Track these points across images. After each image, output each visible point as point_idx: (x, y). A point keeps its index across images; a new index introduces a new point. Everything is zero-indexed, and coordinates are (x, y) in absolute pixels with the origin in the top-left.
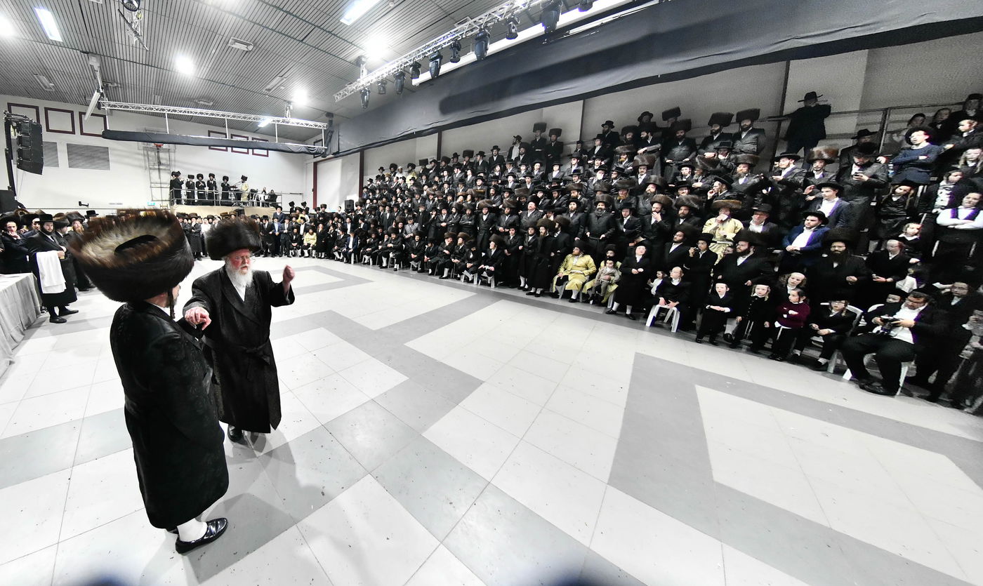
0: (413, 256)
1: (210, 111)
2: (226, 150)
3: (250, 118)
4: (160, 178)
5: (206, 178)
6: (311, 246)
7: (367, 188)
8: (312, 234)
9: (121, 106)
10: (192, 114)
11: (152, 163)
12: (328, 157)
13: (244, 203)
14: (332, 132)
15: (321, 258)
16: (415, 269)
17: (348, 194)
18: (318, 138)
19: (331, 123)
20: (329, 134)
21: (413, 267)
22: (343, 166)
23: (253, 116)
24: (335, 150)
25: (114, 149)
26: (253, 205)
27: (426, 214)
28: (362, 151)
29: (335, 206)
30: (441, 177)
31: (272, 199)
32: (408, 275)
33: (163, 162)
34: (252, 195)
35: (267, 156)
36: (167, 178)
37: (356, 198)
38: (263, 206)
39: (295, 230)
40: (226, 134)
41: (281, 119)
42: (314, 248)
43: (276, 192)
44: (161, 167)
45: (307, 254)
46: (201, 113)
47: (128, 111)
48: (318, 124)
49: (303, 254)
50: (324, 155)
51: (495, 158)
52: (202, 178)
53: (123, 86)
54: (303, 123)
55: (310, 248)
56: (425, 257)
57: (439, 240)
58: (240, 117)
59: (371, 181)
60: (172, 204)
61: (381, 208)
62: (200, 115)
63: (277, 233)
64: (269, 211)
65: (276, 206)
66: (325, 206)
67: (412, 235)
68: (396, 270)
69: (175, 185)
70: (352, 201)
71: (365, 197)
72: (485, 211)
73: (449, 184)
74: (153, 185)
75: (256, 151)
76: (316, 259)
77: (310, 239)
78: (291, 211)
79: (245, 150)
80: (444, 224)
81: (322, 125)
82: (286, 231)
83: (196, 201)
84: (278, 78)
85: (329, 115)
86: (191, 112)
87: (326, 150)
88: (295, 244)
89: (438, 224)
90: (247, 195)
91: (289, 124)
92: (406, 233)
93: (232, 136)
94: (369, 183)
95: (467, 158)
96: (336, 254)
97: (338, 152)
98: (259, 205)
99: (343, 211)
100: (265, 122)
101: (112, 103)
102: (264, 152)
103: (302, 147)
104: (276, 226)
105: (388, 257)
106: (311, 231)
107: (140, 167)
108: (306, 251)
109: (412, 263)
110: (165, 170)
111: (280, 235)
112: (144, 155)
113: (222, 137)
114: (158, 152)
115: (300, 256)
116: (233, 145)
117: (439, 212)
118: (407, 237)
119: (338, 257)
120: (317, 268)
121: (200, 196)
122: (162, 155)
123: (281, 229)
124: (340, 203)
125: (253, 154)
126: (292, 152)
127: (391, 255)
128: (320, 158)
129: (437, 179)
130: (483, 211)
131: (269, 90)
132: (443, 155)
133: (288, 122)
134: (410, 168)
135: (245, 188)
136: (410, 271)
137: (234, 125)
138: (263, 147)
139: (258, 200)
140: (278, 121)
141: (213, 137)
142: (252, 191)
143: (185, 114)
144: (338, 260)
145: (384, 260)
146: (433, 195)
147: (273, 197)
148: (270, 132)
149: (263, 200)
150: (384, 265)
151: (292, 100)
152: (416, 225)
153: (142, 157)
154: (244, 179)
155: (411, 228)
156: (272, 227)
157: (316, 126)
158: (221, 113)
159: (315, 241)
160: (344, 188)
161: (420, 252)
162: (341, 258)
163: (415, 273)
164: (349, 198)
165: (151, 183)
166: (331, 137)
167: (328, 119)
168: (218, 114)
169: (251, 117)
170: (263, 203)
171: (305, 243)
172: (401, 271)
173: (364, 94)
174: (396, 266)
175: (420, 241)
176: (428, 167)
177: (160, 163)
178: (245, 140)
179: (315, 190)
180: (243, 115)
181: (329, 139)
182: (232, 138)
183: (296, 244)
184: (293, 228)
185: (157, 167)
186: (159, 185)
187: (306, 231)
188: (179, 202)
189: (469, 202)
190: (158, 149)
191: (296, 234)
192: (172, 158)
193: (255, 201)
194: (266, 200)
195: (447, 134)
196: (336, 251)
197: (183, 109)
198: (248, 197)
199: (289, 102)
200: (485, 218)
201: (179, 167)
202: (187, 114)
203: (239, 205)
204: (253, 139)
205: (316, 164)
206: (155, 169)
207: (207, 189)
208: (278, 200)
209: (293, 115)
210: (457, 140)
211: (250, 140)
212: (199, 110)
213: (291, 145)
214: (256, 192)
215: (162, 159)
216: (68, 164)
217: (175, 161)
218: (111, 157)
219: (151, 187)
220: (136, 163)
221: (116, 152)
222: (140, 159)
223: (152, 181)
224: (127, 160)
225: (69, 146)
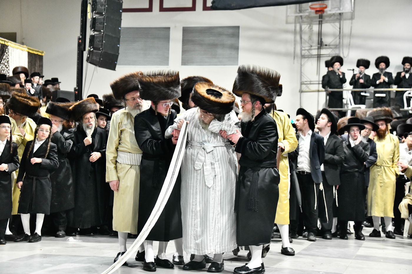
25: (249, 28)
33: (326, 40)
74: (304, 87)
107: (286, 55)
112: (295, 32)
114: (320, 23)
122: (327, 27)
153: (291, 37)
165: (302, 83)
177: (321, 45)
185: (315, 52)
190: (320, 16)
192: (346, 29)
206: (310, 56)
215: (327, 35)
216: (182, 60)
217: (351, 36)
218: (242, 43)
219: (301, 92)
220: (282, 48)
221: (251, 33)
222: (286, 42)
223: (304, 79)
224: (266, 45)
225: (186, 31)
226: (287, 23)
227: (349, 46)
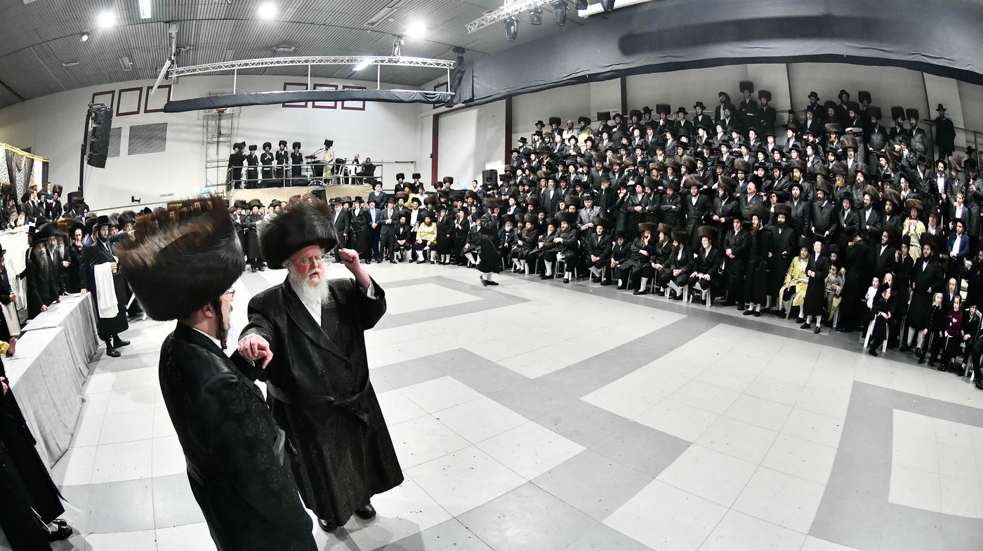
0: (594, 258)
1: (290, 59)
2: (306, 106)
3: (342, 61)
4: (218, 154)
5: (275, 147)
6: (429, 243)
7: (518, 152)
8: (429, 225)
9: (188, 71)
10: (266, 65)
11: (210, 135)
12: (455, 107)
13: (326, 181)
14: (463, 72)
15: (444, 263)
16: (597, 280)
17: (489, 160)
18: (441, 80)
19: (460, 60)
20: (458, 75)
21: (594, 276)
22: (479, 119)
23: (347, 58)
24: (467, 96)
25: (173, 124)
26: (339, 183)
27: (612, 192)
28: (509, 98)
29: (467, 180)
30: (630, 138)
31: (368, 173)
32: (586, 291)
33: (223, 131)
34: (338, 167)
35: (363, 109)
36: (226, 152)
37: (500, 167)
38: (353, 183)
39: (403, 220)
40: (307, 85)
41: (386, 58)
42: (433, 247)
43: (374, 160)
44: (221, 139)
45: (421, 258)
46: (278, 62)
47: (195, 75)
48: (442, 62)
49: (415, 257)
50: (449, 104)
51: (700, 118)
52: (270, 148)
53: (196, 47)
54: (418, 61)
55: (427, 248)
56: (613, 260)
57: (632, 234)
58: (329, 60)
59: (524, 140)
60: (229, 189)
61: (543, 182)
62: (277, 65)
63: (374, 225)
64: (364, 190)
65: (374, 183)
66: (450, 180)
67: (591, 225)
68: (567, 281)
69: (236, 161)
70: (494, 172)
71: (515, 165)
72: (694, 190)
73: (642, 150)
74: (208, 165)
75: (347, 104)
76: (437, 266)
77: (427, 233)
78: (397, 188)
79: (332, 104)
80: (638, 208)
81: (448, 64)
82: (389, 221)
83: (259, 182)
84: (386, 9)
85: (459, 50)
86: (266, 63)
87: (453, 97)
88: (402, 242)
89: (630, 208)
90: (331, 167)
91: (398, 64)
92: (582, 223)
93: (315, 86)
94: (521, 144)
95: (663, 116)
96: (470, 256)
97: (472, 100)
98: (347, 182)
99: (479, 188)
100: (363, 63)
101: (181, 69)
102: (359, 104)
103: (416, 93)
104: (373, 213)
105: (553, 259)
106: (427, 220)
107: (197, 142)
108: (420, 253)
109: (592, 269)
110: (224, 142)
111: (379, 226)
112: (203, 126)
113: (301, 89)
114: (220, 119)
115: (411, 261)
116: (314, 98)
117: (632, 190)
118: (583, 228)
119: (473, 262)
120: (439, 280)
121: (265, 174)
122: (224, 123)
123: (382, 217)
124: (476, 174)
125: (343, 108)
126: (401, 101)
127: (559, 257)
128: (444, 109)
129: (624, 141)
130: (692, 191)
131: (373, 24)
132: (631, 107)
133: (396, 62)
134: (583, 124)
135: (325, 157)
136: (589, 283)
137: (318, 72)
138: (357, 97)
139: (346, 174)
140: (382, 61)
141: (290, 90)
142: (338, 161)
143: (258, 66)
144: (473, 266)
145: (548, 265)
146: (619, 164)
147: (369, 168)
148: (369, 76)
149: (353, 173)
150: (548, 273)
151: (404, 33)
152: (597, 209)
153: (200, 129)
154: (329, 144)
155: (589, 214)
156: (366, 215)
157: (438, 64)
158: (304, 58)
159: (435, 236)
160: (482, 152)
161: (605, 252)
162: (477, 263)
163: (598, 286)
164: (489, 167)
165: (207, 162)
166: (461, 79)
167: (457, 55)
168: (299, 60)
169: (344, 59)
170: (353, 180)
171: (419, 240)
172: (576, 283)
173: (511, 24)
174: (567, 275)
175: (604, 234)
176: (610, 123)
177: (220, 134)
178: (333, 89)
179: (435, 156)
180: (333, 58)
181: (456, 83)
182: (315, 89)
183: (404, 241)
184: (400, 216)
185: (215, 140)
186: (216, 164)
187: (420, 219)
188: (237, 186)
189: (671, 178)
190: (220, 115)
191: (403, 226)
192: (235, 125)
193: (341, 176)
194: (358, 174)
195: (634, 81)
196: (469, 251)
197: (257, 61)
198: (332, 170)
199: (400, 37)
200: (694, 201)
201: (242, 136)
202: (261, 66)
203: (318, 184)
204: (344, 87)
205: (436, 118)
206: (212, 143)
207: (275, 163)
208: (377, 173)
209: (404, 52)
210: (648, 90)
211: (340, 88)
212: (276, 59)
213: (399, 92)
214: (343, 162)
215: (223, 128)
216: (129, 150)
217: (238, 128)
218: (168, 135)
219: (206, 168)
220: (194, 138)
221: (174, 128)
222: (198, 132)
223: (208, 159)
224: (184, 136)
225: (132, 129)
226: (198, 119)
227: (237, 135)
